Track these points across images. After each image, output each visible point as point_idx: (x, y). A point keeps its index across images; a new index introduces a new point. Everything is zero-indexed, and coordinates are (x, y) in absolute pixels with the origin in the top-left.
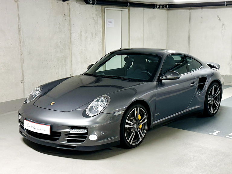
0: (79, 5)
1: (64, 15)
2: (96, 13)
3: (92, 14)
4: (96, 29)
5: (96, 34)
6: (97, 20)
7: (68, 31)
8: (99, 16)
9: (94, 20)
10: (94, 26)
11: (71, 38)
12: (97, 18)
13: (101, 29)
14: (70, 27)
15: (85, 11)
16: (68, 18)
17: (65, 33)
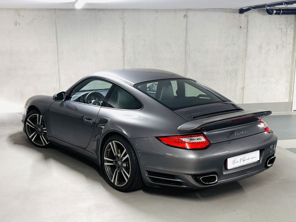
0: (262, 16)
1: (240, 27)
2: (286, 23)
3: (280, 25)
4: (283, 41)
5: (283, 46)
6: (287, 31)
7: (244, 44)
8: (290, 27)
9: (282, 31)
10: (282, 38)
11: (246, 51)
12: (287, 29)
13: (292, 41)
14: (247, 39)
15: (270, 22)
16: (246, 30)
17: (239, 45)
